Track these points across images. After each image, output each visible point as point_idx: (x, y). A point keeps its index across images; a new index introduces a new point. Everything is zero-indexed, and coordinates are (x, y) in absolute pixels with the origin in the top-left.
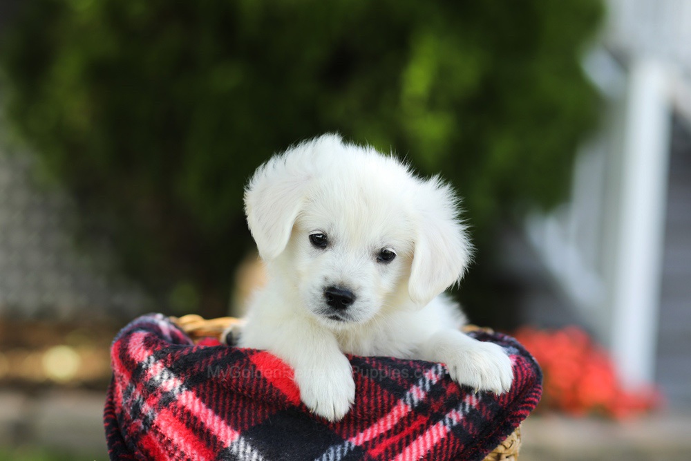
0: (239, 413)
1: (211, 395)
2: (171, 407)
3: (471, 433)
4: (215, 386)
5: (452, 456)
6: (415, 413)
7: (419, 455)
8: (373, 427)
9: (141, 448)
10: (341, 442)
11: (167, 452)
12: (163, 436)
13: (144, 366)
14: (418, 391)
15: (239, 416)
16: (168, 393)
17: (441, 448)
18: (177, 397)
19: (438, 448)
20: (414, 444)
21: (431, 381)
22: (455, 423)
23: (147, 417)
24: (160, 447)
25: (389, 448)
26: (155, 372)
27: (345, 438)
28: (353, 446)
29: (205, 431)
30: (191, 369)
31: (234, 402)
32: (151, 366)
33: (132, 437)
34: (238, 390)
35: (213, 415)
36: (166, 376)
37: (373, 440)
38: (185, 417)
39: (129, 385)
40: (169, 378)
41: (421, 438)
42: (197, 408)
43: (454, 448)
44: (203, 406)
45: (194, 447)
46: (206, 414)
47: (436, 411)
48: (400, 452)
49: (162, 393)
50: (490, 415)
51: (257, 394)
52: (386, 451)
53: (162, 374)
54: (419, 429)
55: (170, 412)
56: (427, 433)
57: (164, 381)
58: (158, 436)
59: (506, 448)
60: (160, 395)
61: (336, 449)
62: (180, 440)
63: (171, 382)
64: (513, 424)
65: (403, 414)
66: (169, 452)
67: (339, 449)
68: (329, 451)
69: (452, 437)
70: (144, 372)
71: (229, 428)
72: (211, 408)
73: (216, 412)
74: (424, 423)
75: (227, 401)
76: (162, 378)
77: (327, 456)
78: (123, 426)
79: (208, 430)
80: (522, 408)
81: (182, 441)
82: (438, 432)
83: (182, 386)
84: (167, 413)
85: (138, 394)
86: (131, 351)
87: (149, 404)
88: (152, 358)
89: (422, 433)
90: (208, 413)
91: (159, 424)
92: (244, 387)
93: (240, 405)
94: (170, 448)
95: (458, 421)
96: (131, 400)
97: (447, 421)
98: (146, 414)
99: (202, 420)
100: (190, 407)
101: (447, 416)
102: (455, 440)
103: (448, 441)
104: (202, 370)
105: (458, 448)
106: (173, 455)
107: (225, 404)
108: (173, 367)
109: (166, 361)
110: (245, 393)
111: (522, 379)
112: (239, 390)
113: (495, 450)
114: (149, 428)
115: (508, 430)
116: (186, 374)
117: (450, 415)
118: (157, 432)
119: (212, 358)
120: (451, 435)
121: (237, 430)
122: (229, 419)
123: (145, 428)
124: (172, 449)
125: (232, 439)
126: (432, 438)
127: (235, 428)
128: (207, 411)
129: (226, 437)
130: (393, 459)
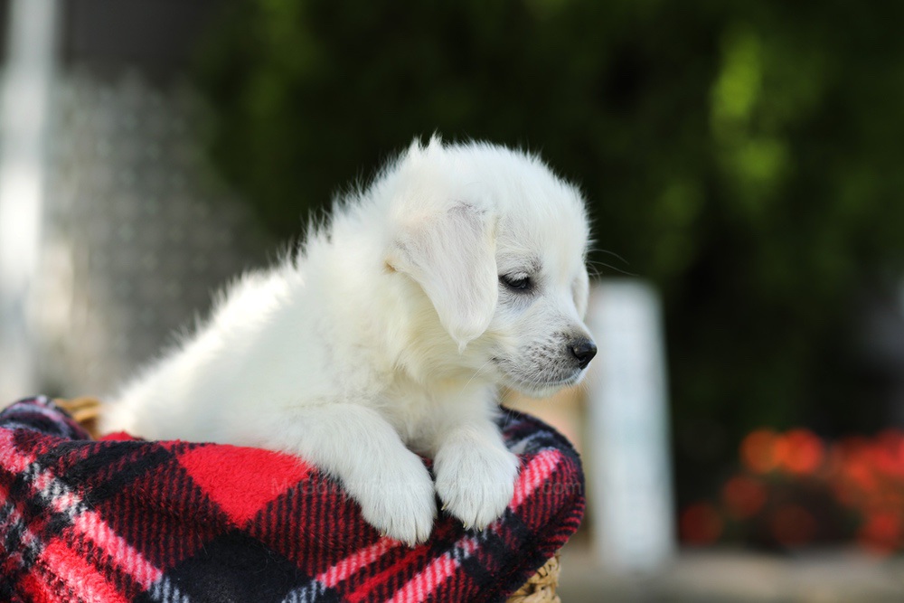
0: (161, 543)
1: (121, 516)
2: (64, 535)
3: (489, 569)
4: (128, 502)
5: (462, 601)
8: (350, 558)
9: (20, 593)
10: (306, 582)
11: (58, 599)
12: (53, 576)
13: (25, 478)
15: (162, 546)
16: (61, 514)
17: (447, 591)
18: (73, 520)
19: (443, 591)
20: (409, 586)
22: (467, 554)
23: (29, 549)
24: (48, 591)
25: (375, 592)
26: (42, 485)
27: (310, 575)
28: (323, 588)
29: (115, 568)
30: (94, 478)
31: (154, 526)
32: (36, 476)
33: (9, 577)
34: (160, 506)
35: (126, 546)
36: (57, 490)
37: (351, 578)
38: (86, 549)
39: (6, 504)
40: (62, 493)
41: (419, 577)
42: (102, 534)
43: (465, 590)
44: (111, 533)
45: (98, 591)
46: (116, 545)
47: (441, 538)
48: (391, 597)
49: (51, 514)
50: (516, 543)
51: (187, 510)
52: (370, 595)
53: (52, 488)
54: (415, 562)
55: (64, 541)
56: (428, 569)
57: (55, 497)
59: (542, 577)
60: (48, 518)
61: (299, 593)
62: (77, 581)
63: (65, 500)
64: (546, 554)
66: (62, 598)
67: (304, 594)
68: (290, 597)
69: (462, 575)
70: (26, 486)
71: (148, 564)
72: (121, 535)
73: (129, 542)
74: (424, 554)
75: (145, 524)
76: (51, 494)
79: (118, 566)
80: (560, 533)
81: (80, 583)
82: (443, 568)
83: (80, 505)
84: (58, 543)
85: (19, 516)
87: (33, 530)
88: (36, 465)
89: (421, 569)
90: (118, 543)
91: (48, 559)
92: (168, 501)
93: (163, 530)
94: (63, 592)
95: (471, 552)
96: (6, 524)
97: (457, 552)
98: (28, 545)
99: (110, 553)
100: (91, 534)
101: (457, 544)
102: (467, 580)
103: (457, 581)
104: (109, 478)
105: (471, 591)
106: (67, 602)
107: (141, 529)
108: (67, 476)
109: (57, 468)
110: (171, 509)
112: (163, 505)
114: (32, 564)
115: (537, 562)
116: (86, 485)
117: (461, 544)
118: (44, 570)
119: (122, 461)
120: (462, 572)
121: (159, 567)
122: (148, 550)
123: (26, 565)
124: (65, 593)
125: (153, 580)
126: (434, 576)
127: (156, 564)
128: (116, 540)
129: (145, 576)
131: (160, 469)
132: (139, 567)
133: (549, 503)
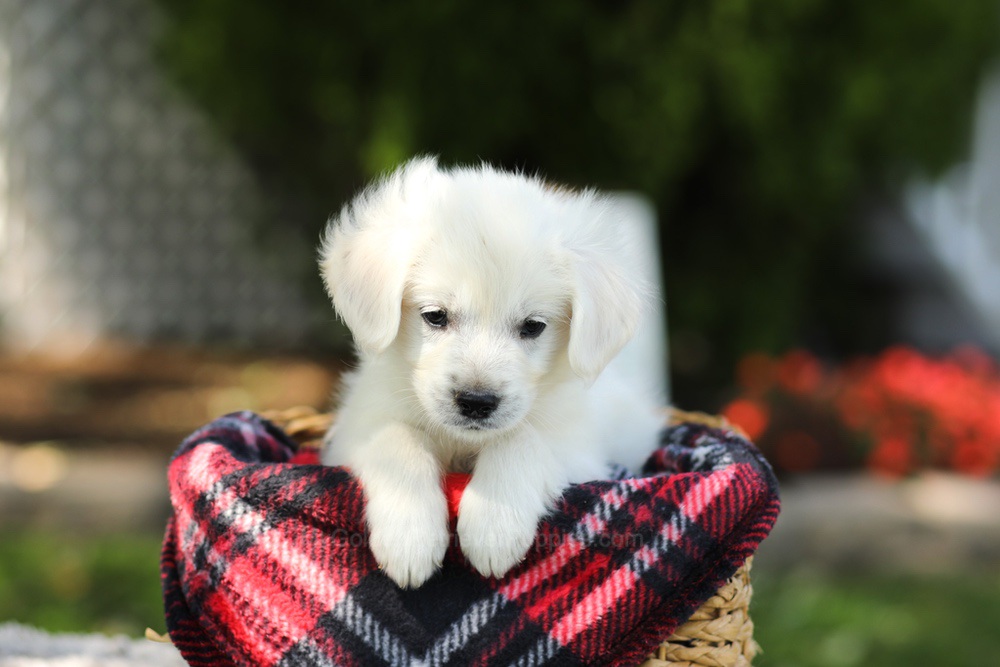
0: (344, 558)
1: (304, 533)
2: (249, 555)
3: (670, 579)
5: (645, 612)
6: (591, 552)
7: (596, 614)
8: (533, 570)
9: (208, 612)
10: (489, 595)
11: (243, 619)
12: (237, 596)
13: (208, 497)
14: (594, 521)
15: (345, 562)
16: (244, 534)
17: (627, 604)
18: (257, 540)
19: (623, 604)
20: (589, 599)
21: (612, 507)
22: (646, 566)
23: (215, 569)
24: (234, 610)
25: (554, 606)
26: (225, 504)
27: (494, 588)
28: (505, 600)
29: (299, 588)
30: (276, 498)
32: (219, 496)
33: (196, 596)
34: (340, 527)
35: (309, 563)
36: (240, 510)
37: (533, 591)
38: (270, 568)
39: (191, 523)
40: (245, 512)
41: (598, 590)
42: (284, 554)
43: (646, 602)
44: (295, 550)
45: (283, 611)
46: (299, 563)
48: (570, 611)
49: (235, 534)
50: (698, 551)
52: (551, 610)
53: (235, 508)
54: (596, 575)
55: (249, 561)
56: (608, 582)
57: (238, 517)
58: (230, 596)
59: (726, 601)
60: (233, 538)
61: (480, 607)
62: (262, 601)
63: (249, 518)
64: (734, 563)
65: (573, 553)
66: (246, 619)
67: (485, 607)
68: (471, 612)
69: (643, 587)
70: (209, 505)
71: (331, 582)
72: (305, 553)
73: (313, 558)
74: (605, 565)
75: (328, 539)
76: (234, 513)
77: (469, 618)
79: (302, 586)
80: (748, 540)
81: (266, 603)
82: (622, 581)
83: (263, 524)
85: (203, 534)
86: (191, 474)
87: (218, 550)
88: (219, 485)
89: (601, 582)
90: (301, 560)
91: (233, 579)
94: (248, 612)
95: (651, 563)
96: (193, 543)
97: (636, 565)
98: (214, 564)
99: (294, 573)
100: (275, 554)
101: (637, 555)
102: (648, 592)
103: (637, 594)
104: (290, 499)
105: (653, 602)
106: (252, 622)
107: (324, 544)
108: (249, 496)
109: (239, 488)
111: (746, 498)
113: (709, 604)
114: (219, 584)
115: (727, 572)
116: (268, 505)
117: (641, 555)
118: (229, 590)
119: (303, 482)
120: (641, 585)
121: (342, 585)
122: (331, 568)
123: (213, 584)
124: (250, 614)
125: (336, 599)
126: (614, 590)
127: (339, 582)
128: (299, 558)
129: (328, 595)
130: (559, 621)
131: (339, 489)
132: (323, 585)
133: (733, 510)
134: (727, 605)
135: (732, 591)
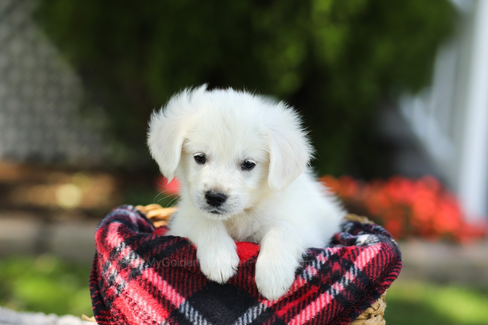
0: (185, 283)
1: (165, 270)
2: (137, 279)
3: (349, 299)
5: (335, 315)
6: (310, 285)
7: (311, 315)
9: (115, 307)
10: (258, 304)
11: (133, 311)
12: (131, 300)
13: (118, 250)
14: (312, 269)
15: (185, 285)
16: (136, 269)
17: (327, 311)
18: (142, 272)
19: (325, 311)
20: (308, 308)
21: (321, 262)
22: (337, 292)
23: (119, 286)
24: (129, 307)
25: (291, 311)
26: (126, 254)
27: (259, 300)
28: (265, 307)
29: (162, 297)
30: (151, 252)
31: (182, 274)
32: (123, 249)
33: (109, 299)
35: (167, 285)
36: (133, 257)
37: (280, 303)
38: (148, 287)
39: (107, 261)
40: (136, 258)
41: (313, 303)
42: (156, 280)
43: (336, 310)
44: (160, 278)
45: (153, 308)
46: (162, 285)
47: (324, 283)
48: (298, 314)
49: (131, 268)
50: (363, 285)
52: (289, 312)
53: (131, 255)
54: (312, 296)
55: (137, 282)
56: (318, 299)
57: (132, 260)
59: (375, 310)
60: (129, 270)
61: (253, 310)
62: (143, 303)
63: (138, 261)
64: (380, 292)
65: (301, 285)
66: (135, 311)
67: (255, 310)
68: (248, 312)
69: (335, 303)
70: (118, 254)
71: (178, 295)
72: (165, 280)
73: (169, 283)
74: (316, 292)
75: (177, 273)
76: (131, 258)
77: (247, 315)
78: (103, 290)
80: (387, 280)
81: (145, 304)
82: (325, 299)
83: (144, 264)
85: (114, 269)
86: (109, 237)
87: (122, 276)
88: (123, 243)
89: (314, 300)
91: (129, 291)
93: (186, 276)
95: (340, 291)
96: (108, 272)
97: (332, 291)
98: (119, 284)
99: (160, 289)
100: (151, 279)
101: (333, 287)
102: (337, 305)
103: (332, 306)
104: (158, 253)
105: (340, 310)
106: (138, 313)
107: (175, 276)
108: (138, 250)
109: (134, 246)
110: (189, 269)
111: (386, 259)
113: (366, 311)
114: (121, 293)
115: (376, 296)
116: (148, 255)
117: (335, 286)
118: (126, 297)
119: (166, 244)
120: (335, 301)
121: (183, 296)
122: (178, 287)
123: (118, 293)
124: (137, 309)
125: (181, 303)
126: (321, 303)
127: (182, 295)
128: (162, 282)
129: (176, 301)
130: (293, 318)
131: (183, 249)
132: (174, 296)
133: (380, 265)
134: (375, 312)
135: (378, 305)
